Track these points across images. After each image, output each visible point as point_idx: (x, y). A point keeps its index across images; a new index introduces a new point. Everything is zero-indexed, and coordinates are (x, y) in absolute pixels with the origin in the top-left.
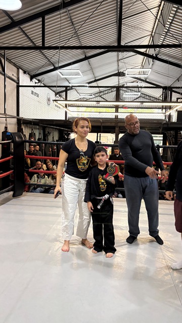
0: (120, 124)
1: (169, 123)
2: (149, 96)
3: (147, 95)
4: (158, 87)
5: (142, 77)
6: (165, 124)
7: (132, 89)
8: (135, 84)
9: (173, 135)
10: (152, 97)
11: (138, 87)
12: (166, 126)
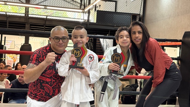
0: (31, 21)
1: (88, 23)
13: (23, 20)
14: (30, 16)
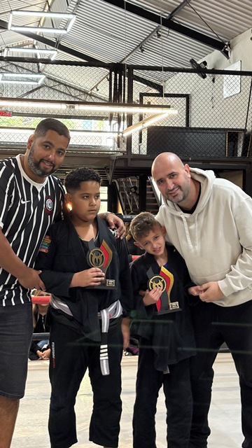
1: (129, 158)
2: (66, 85)
3: (60, 83)
4: (92, 62)
5: (49, 33)
6: (120, 159)
7: (20, 64)
8: (27, 52)
9: (135, 188)
10: (75, 89)
11: (35, 60)
12: (121, 164)
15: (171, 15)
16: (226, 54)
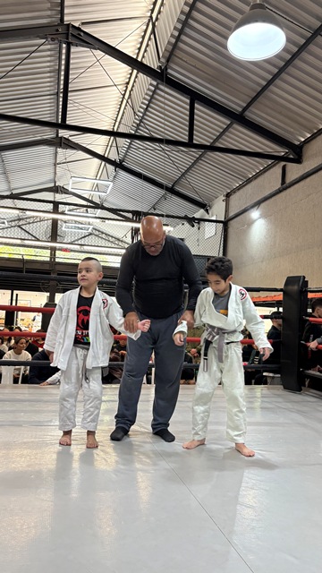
10: (112, 237)
13: (47, 267)
14: (57, 260)
15: (173, 186)
16: (207, 211)
